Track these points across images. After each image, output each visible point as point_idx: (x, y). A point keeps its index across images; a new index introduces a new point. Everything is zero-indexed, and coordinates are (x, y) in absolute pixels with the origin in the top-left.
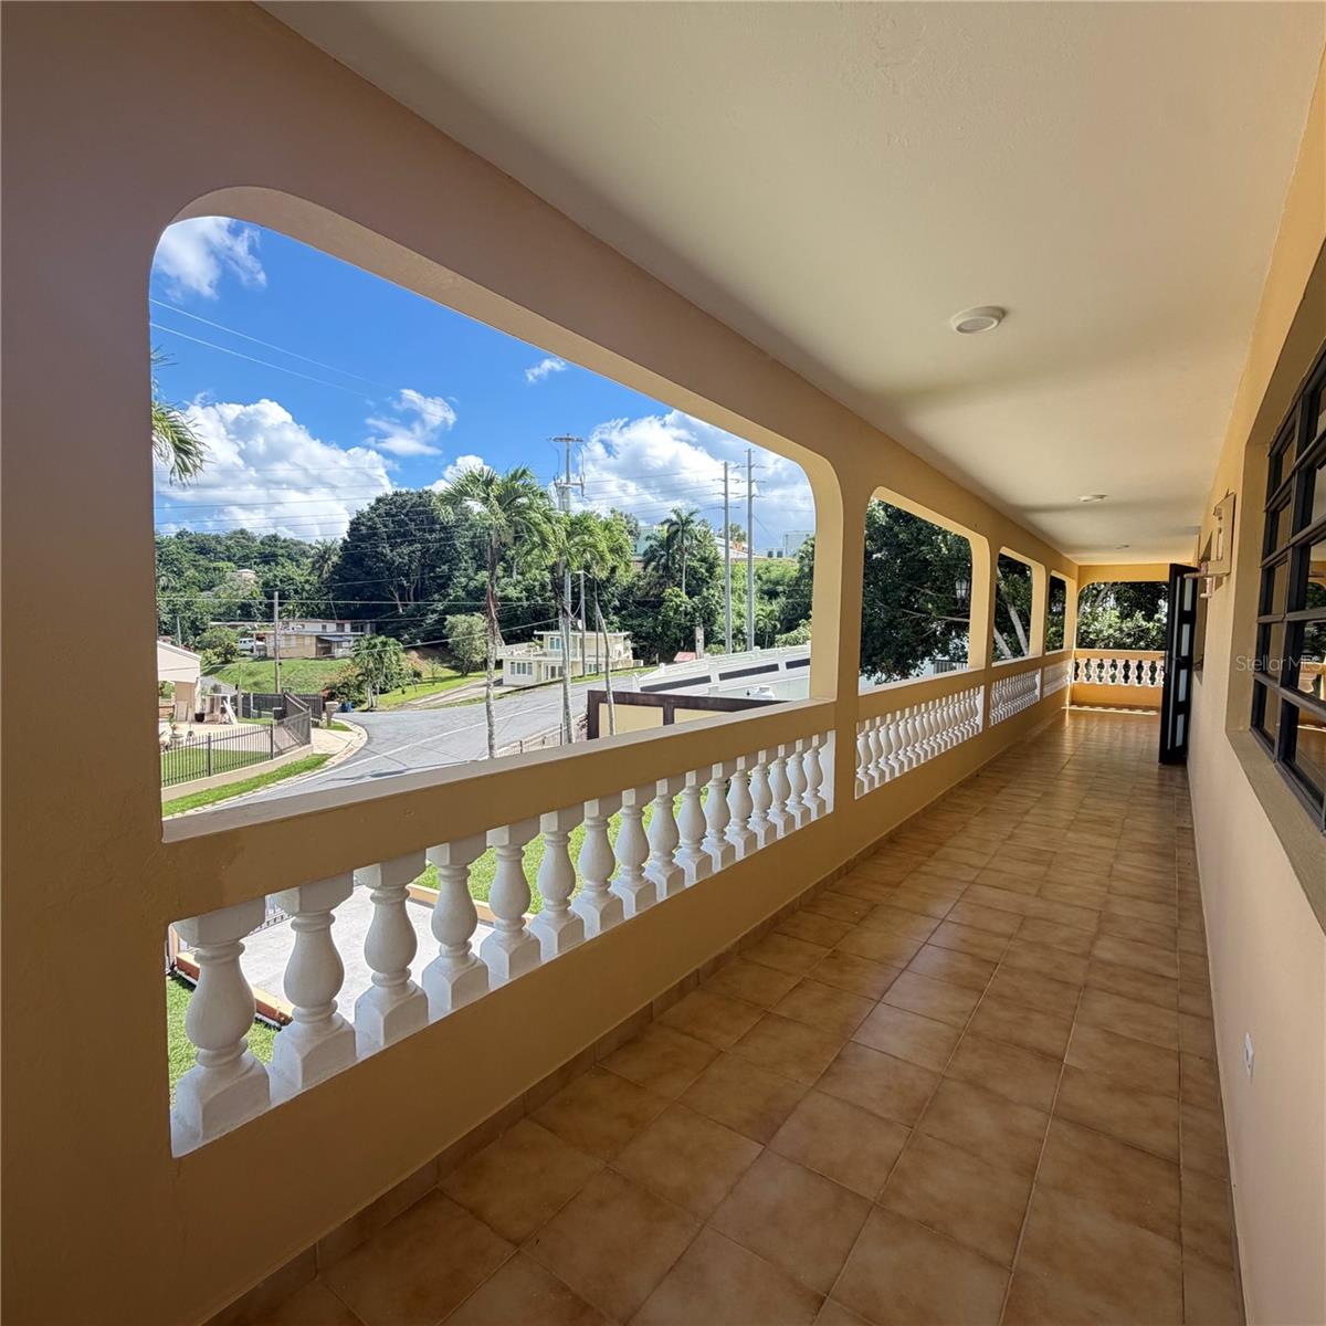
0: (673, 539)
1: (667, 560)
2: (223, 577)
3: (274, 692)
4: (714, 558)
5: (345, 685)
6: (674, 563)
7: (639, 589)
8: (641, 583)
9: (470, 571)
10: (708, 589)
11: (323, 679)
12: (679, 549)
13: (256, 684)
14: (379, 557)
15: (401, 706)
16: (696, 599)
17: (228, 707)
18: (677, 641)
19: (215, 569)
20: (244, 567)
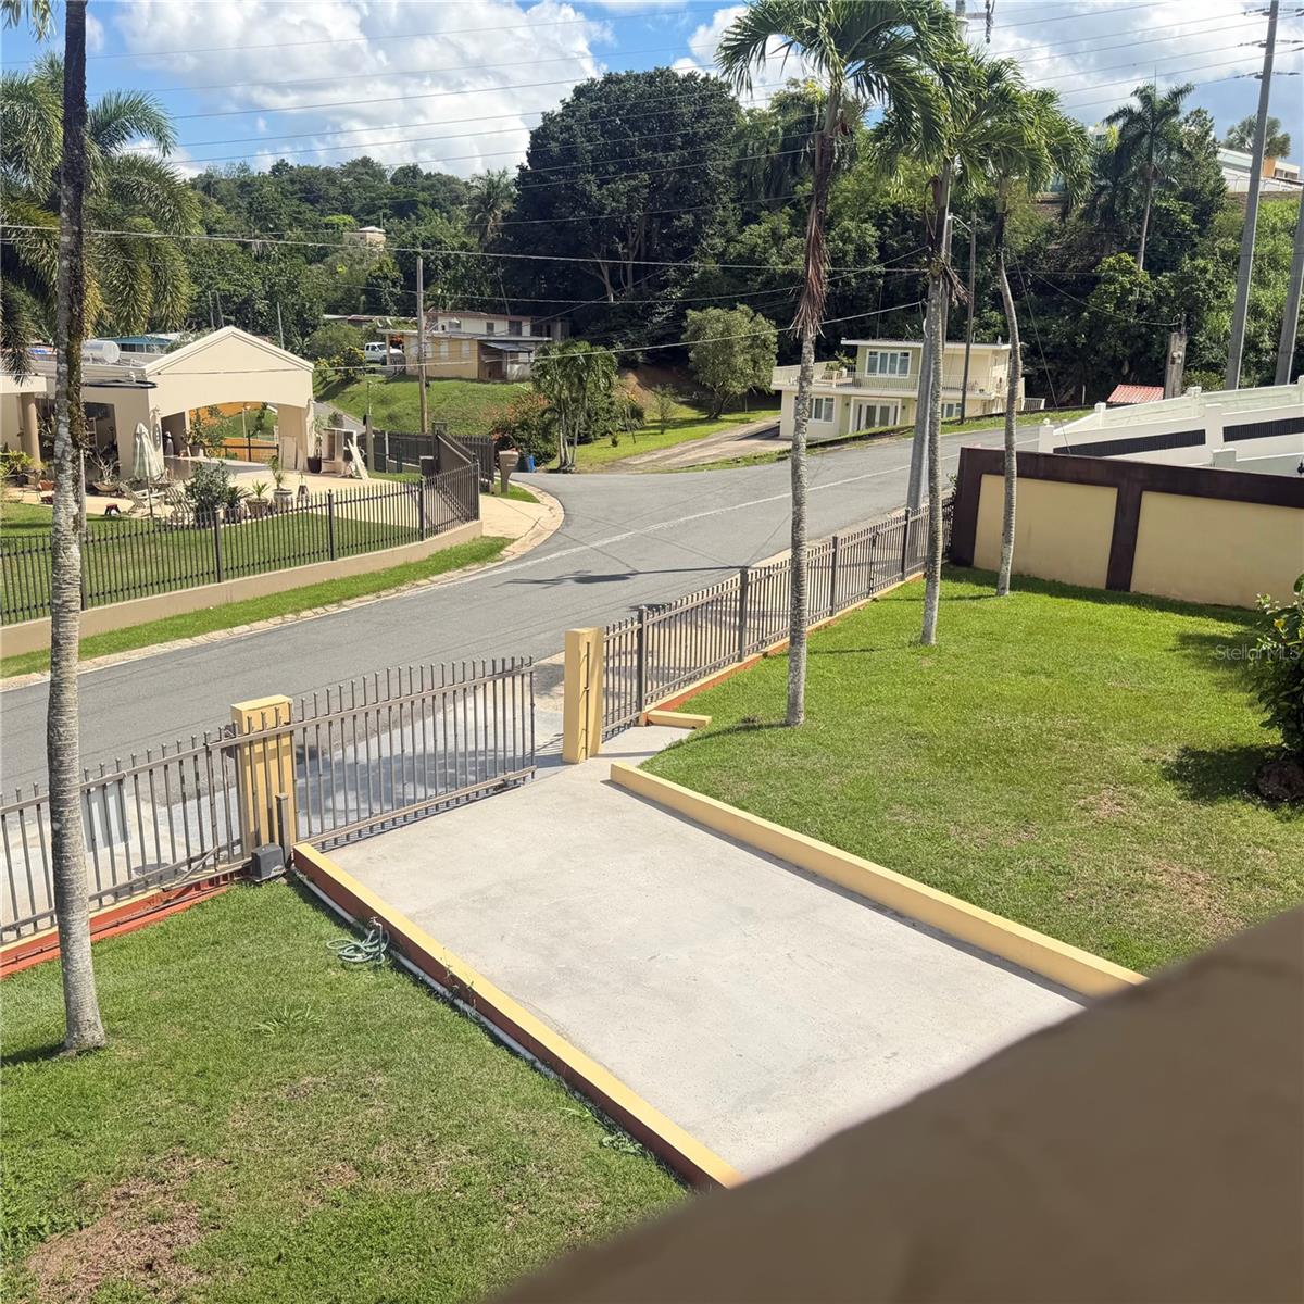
0: (1130, 152)
1: (1113, 197)
2: (339, 240)
3: (418, 432)
4: (1212, 194)
5: (524, 425)
6: (1125, 205)
7: (1048, 258)
8: (1052, 246)
9: (731, 227)
10: (1192, 259)
11: (490, 414)
12: (1142, 172)
13: (391, 418)
14: (579, 198)
15: (612, 466)
16: (1165, 278)
17: (354, 450)
18: (1116, 363)
19: (327, 226)
20: (368, 223)
